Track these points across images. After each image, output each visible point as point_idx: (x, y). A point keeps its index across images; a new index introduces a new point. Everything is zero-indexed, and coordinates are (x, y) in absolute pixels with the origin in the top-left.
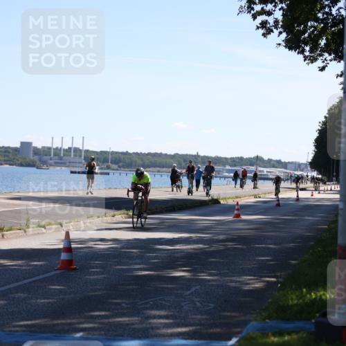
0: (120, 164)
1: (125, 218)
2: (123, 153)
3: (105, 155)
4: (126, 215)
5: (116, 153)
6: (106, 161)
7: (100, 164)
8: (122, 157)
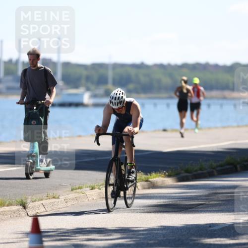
0: (131, 86)
1: (144, 188)
2: (134, 66)
3: (102, 71)
4: (145, 183)
5: (123, 66)
6: (102, 81)
7: (93, 87)
8: (133, 72)
